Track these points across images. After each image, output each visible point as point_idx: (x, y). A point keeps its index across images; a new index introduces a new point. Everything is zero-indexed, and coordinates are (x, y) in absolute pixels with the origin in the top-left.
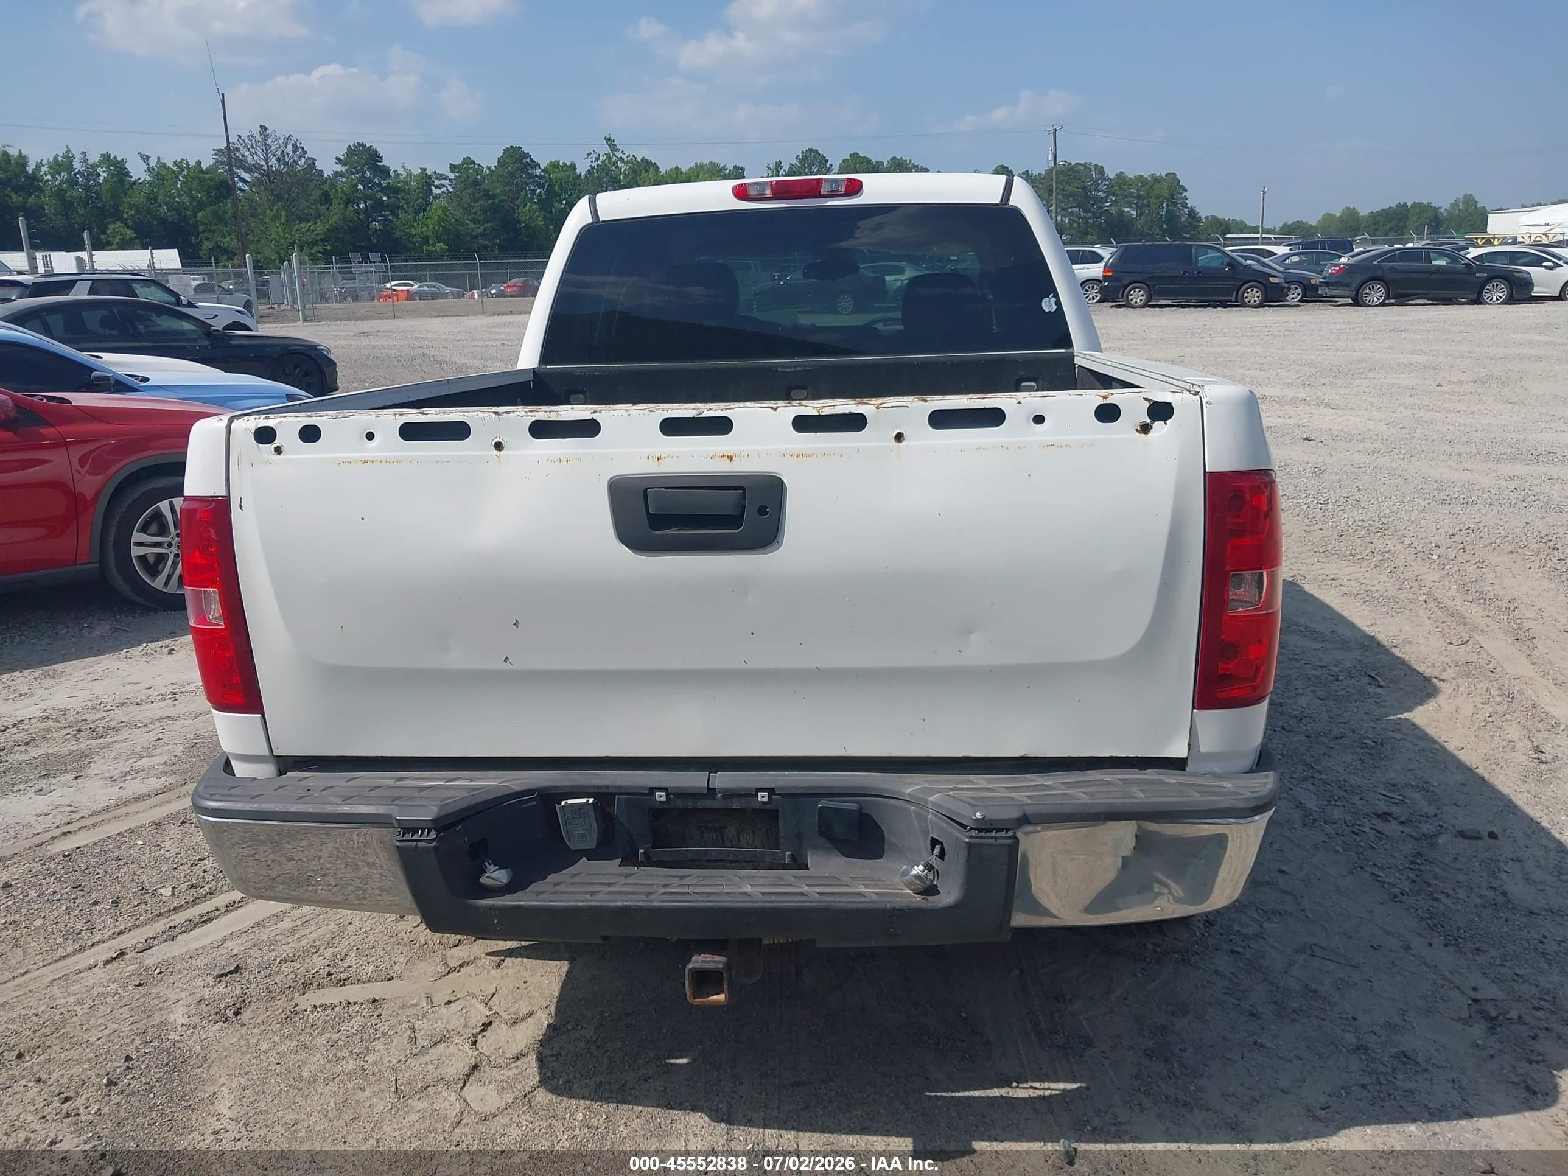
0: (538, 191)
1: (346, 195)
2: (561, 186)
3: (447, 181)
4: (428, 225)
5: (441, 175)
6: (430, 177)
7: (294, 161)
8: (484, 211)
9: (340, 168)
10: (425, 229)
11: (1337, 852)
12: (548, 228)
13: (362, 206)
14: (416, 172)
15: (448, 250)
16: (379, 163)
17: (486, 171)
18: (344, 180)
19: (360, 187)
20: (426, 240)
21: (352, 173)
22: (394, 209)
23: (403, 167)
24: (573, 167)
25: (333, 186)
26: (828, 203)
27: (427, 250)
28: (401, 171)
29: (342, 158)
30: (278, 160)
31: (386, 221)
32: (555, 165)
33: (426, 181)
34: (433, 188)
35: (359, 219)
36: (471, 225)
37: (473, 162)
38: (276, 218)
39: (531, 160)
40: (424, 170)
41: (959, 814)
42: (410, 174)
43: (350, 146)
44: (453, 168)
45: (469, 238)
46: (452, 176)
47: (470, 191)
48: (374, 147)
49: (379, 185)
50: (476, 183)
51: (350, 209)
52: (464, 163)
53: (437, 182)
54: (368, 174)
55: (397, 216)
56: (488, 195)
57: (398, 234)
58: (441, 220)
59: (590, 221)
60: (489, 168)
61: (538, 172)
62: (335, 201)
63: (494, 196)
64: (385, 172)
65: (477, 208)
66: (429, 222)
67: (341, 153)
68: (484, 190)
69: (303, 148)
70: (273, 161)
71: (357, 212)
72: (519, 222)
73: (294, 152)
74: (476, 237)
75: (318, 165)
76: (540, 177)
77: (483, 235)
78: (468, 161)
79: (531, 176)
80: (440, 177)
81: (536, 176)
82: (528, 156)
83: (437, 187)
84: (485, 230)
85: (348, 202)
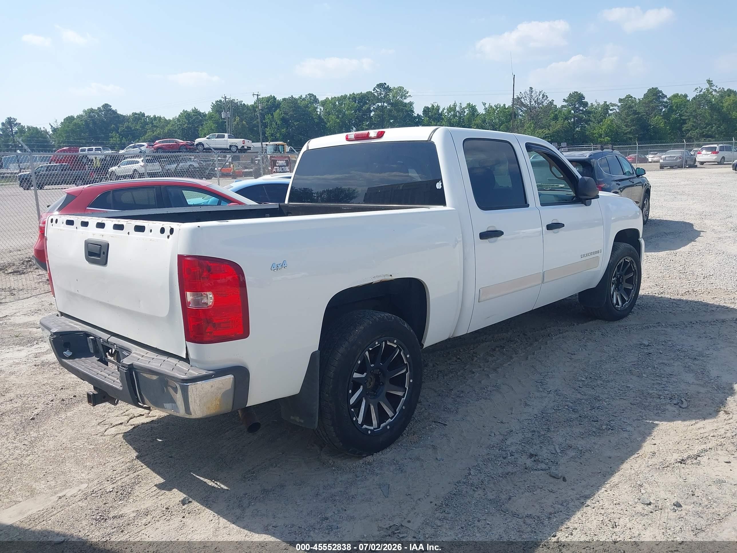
0: (664, 110)
1: (565, 116)
2: (677, 107)
3: (617, 107)
4: (603, 128)
5: (614, 104)
6: (608, 106)
7: (542, 102)
8: (632, 120)
9: (565, 104)
10: (600, 130)
12: (666, 128)
13: (573, 120)
14: (602, 103)
15: (611, 140)
16: (583, 100)
17: (638, 101)
18: (566, 109)
19: (573, 112)
20: (600, 136)
21: (570, 106)
22: (587, 122)
23: (596, 101)
24: (686, 96)
25: (560, 112)
27: (600, 140)
28: (595, 104)
29: (566, 99)
30: (535, 102)
31: (583, 127)
32: (676, 96)
33: (606, 107)
34: (609, 111)
35: (570, 127)
36: (625, 128)
37: (632, 97)
38: (530, 127)
39: (663, 94)
40: (606, 102)
42: (599, 105)
43: (570, 93)
44: (620, 100)
45: (623, 134)
46: (619, 104)
47: (626, 111)
48: (582, 93)
49: (582, 110)
50: (630, 107)
51: (566, 122)
52: (626, 98)
53: (611, 108)
54: (577, 106)
55: (589, 125)
56: (635, 113)
57: (587, 133)
58: (609, 126)
60: (639, 99)
61: (665, 100)
62: (560, 119)
63: (639, 113)
64: (586, 104)
65: (629, 119)
66: (603, 127)
67: (566, 97)
68: (634, 110)
69: (547, 96)
70: (533, 103)
71: (569, 123)
72: (650, 125)
73: (543, 98)
74: (626, 134)
75: (555, 103)
76: (666, 102)
77: (630, 133)
78: (629, 97)
79: (661, 102)
80: (613, 105)
81: (664, 102)
82: (661, 92)
83: (611, 110)
84: (631, 130)
85: (566, 118)
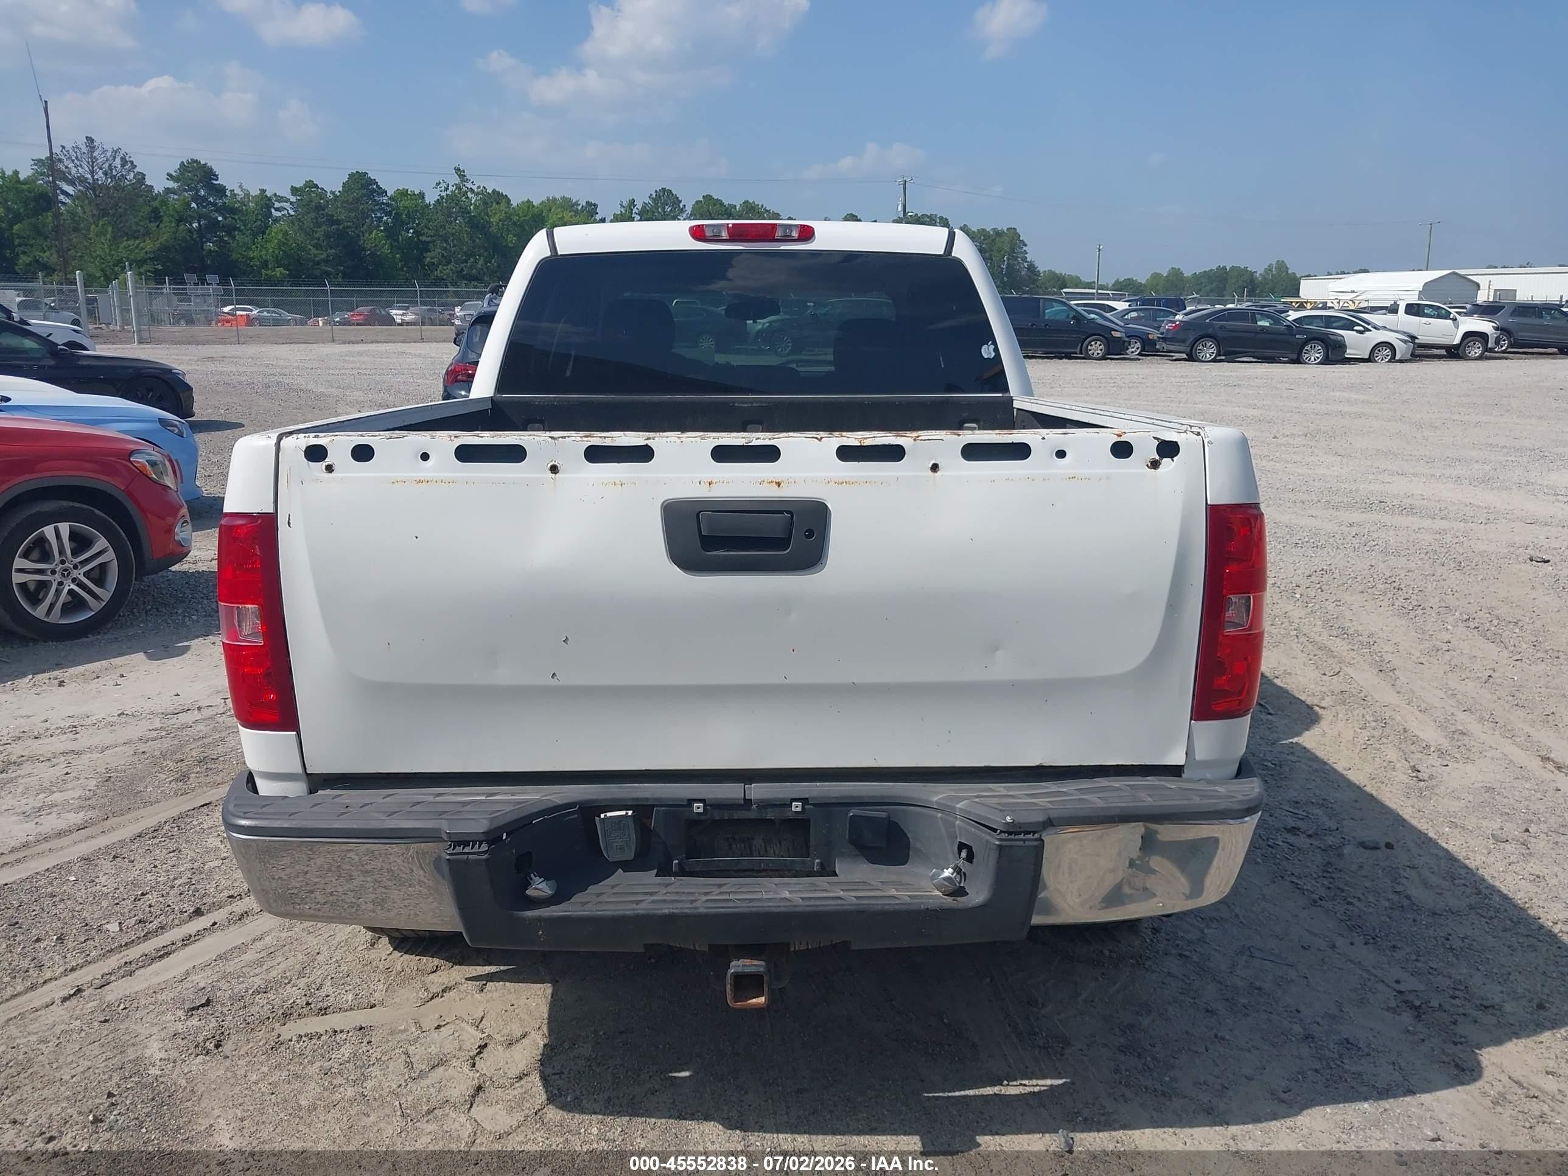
0: (385, 218)
1: (177, 212)
2: (408, 216)
3: (288, 204)
4: (268, 249)
5: (282, 197)
6: (270, 199)
7: (122, 175)
8: (328, 236)
9: (171, 185)
10: (264, 252)
11: (1257, 863)
12: (394, 257)
13: (195, 225)
14: (255, 192)
15: (288, 275)
16: (215, 182)
17: (330, 196)
18: (176, 197)
19: (193, 205)
20: (265, 264)
21: (185, 190)
22: (230, 230)
23: (240, 187)
24: (422, 195)
25: (164, 202)
26: (782, 248)
27: (266, 274)
28: (238, 191)
29: (174, 174)
30: (105, 173)
31: (221, 243)
32: (403, 194)
33: (266, 202)
34: (273, 210)
35: (193, 239)
36: (314, 251)
37: (316, 186)
38: (103, 233)
39: (378, 186)
40: (263, 191)
41: (988, 819)
42: (248, 195)
43: (183, 162)
44: (294, 190)
45: (311, 264)
46: (293, 199)
47: (312, 215)
48: (209, 164)
49: (214, 204)
50: (319, 208)
51: (182, 227)
52: (306, 186)
53: (277, 205)
54: (202, 193)
55: (234, 238)
56: (332, 221)
57: (234, 256)
58: (281, 244)
59: (549, 254)
60: (333, 193)
61: (385, 199)
62: (165, 219)
63: (337, 222)
64: (221, 191)
65: (319, 234)
66: (269, 245)
67: (173, 168)
68: (328, 215)
69: (132, 162)
70: (100, 174)
71: (190, 231)
72: (364, 249)
73: (123, 166)
74: (318, 263)
75: (148, 182)
76: (387, 205)
77: (326, 261)
78: (311, 185)
79: (378, 203)
80: (281, 199)
81: (383, 203)
82: (375, 182)
83: (277, 209)
84: (328, 256)
85: (180, 220)
